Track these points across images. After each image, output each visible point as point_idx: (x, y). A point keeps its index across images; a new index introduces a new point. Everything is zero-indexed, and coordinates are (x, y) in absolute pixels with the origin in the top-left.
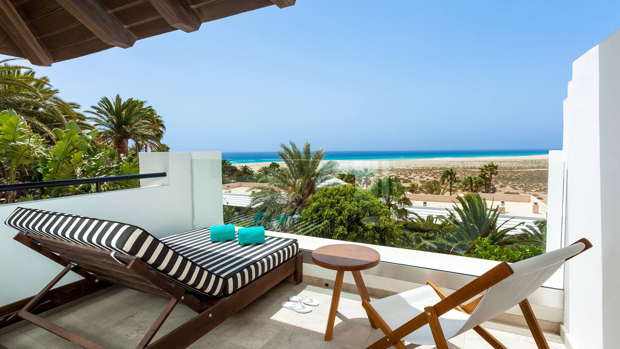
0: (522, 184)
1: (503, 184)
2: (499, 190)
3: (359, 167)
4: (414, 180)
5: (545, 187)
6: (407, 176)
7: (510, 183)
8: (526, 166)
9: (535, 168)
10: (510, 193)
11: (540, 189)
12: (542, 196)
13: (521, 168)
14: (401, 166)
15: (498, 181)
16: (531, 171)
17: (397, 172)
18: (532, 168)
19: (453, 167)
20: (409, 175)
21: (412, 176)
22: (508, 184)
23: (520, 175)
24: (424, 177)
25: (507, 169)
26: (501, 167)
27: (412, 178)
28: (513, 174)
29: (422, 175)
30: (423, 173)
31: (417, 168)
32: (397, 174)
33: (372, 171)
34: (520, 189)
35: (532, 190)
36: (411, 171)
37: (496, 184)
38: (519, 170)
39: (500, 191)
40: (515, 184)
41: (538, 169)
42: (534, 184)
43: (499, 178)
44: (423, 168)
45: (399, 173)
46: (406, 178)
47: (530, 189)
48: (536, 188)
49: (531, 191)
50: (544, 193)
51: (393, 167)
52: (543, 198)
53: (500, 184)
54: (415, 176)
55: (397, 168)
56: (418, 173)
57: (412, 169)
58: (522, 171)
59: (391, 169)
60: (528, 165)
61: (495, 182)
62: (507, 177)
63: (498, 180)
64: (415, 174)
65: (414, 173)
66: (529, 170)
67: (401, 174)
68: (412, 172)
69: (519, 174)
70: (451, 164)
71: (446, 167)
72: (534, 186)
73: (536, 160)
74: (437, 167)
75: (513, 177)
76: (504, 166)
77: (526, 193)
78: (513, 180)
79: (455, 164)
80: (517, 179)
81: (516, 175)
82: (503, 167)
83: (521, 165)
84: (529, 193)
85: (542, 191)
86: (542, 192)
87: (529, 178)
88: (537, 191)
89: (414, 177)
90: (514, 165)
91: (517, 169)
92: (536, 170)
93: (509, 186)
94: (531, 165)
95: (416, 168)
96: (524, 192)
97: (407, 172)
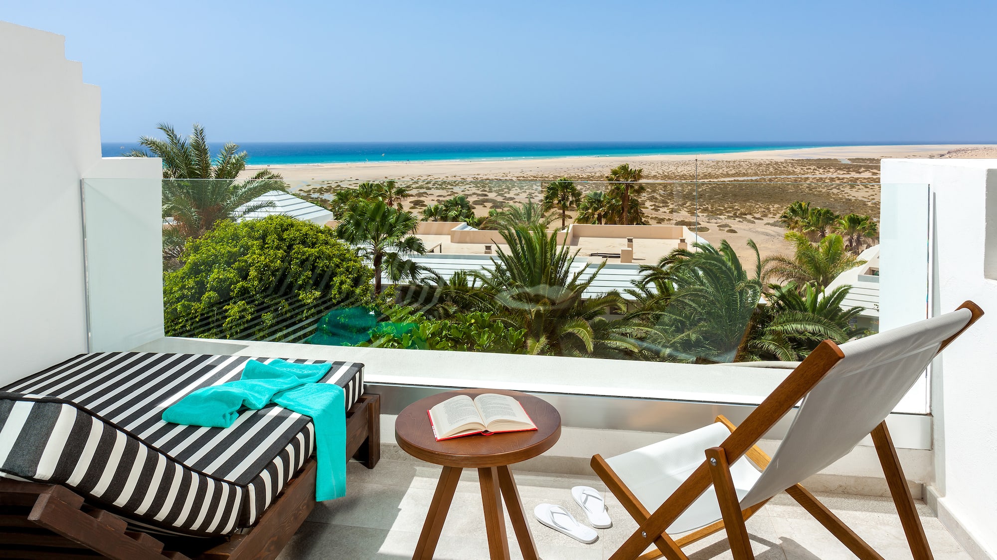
0: (707, 206)
1: (676, 206)
2: (667, 218)
3: (403, 177)
4: (515, 202)
5: (742, 210)
6: (502, 195)
7: (688, 204)
8: (717, 173)
9: (733, 175)
10: (686, 222)
11: (735, 214)
12: (736, 226)
13: (710, 176)
14: (493, 174)
15: (669, 201)
16: (724, 181)
17: (484, 187)
18: (728, 175)
19: (593, 174)
20: (506, 193)
21: (511, 195)
22: (684, 207)
23: (705, 190)
24: (536, 196)
25: (685, 179)
26: (677, 174)
27: (512, 199)
28: (695, 188)
29: (533, 192)
30: (535, 187)
31: (524, 177)
32: (482, 191)
33: (432, 184)
34: (703, 216)
35: (721, 217)
36: (510, 184)
37: (663, 206)
38: (706, 180)
39: (670, 220)
40: (695, 207)
41: (736, 178)
42: (726, 206)
43: (670, 195)
44: (535, 177)
45: (487, 189)
46: (500, 199)
47: (718, 214)
48: (728, 212)
49: (719, 218)
50: (740, 221)
51: (477, 176)
52: (736, 230)
53: (671, 206)
54: (518, 195)
55: (485, 177)
56: (525, 188)
57: (514, 179)
58: (711, 181)
59: (472, 180)
60: (721, 171)
61: (663, 203)
62: (685, 193)
63: (669, 199)
64: (519, 191)
65: (517, 188)
66: (722, 179)
67: (490, 191)
68: (513, 186)
69: (704, 187)
70: (589, 170)
71: (578, 176)
72: (725, 209)
73: (735, 161)
74: (562, 175)
75: (694, 194)
76: (682, 173)
77: (710, 221)
78: (693, 199)
79: (596, 170)
80: (701, 196)
81: (700, 190)
82: (679, 174)
83: (710, 170)
84: (715, 221)
85: (737, 217)
86: (737, 219)
87: (719, 194)
88: (729, 217)
89: (515, 197)
90: (701, 170)
91: (703, 179)
92: (732, 179)
93: (685, 209)
94: (727, 170)
95: (521, 178)
96: (707, 221)
97: (504, 187)
